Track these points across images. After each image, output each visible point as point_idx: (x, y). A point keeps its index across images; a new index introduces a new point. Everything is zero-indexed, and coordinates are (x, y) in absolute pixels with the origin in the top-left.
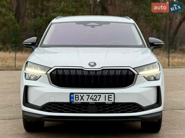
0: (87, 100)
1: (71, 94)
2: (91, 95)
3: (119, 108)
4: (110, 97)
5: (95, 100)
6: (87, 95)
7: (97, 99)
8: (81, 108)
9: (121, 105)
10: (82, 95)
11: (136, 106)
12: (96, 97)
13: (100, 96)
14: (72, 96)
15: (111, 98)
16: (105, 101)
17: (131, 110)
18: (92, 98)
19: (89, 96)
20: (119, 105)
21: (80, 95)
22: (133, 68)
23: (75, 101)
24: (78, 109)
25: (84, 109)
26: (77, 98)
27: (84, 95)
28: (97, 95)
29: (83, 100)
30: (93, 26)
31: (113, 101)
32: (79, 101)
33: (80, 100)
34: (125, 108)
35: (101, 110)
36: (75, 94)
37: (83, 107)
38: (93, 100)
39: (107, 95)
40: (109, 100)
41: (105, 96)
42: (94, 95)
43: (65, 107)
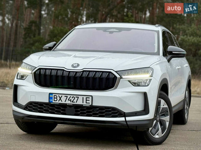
0: (65, 101)
1: (50, 94)
2: (69, 96)
3: (97, 111)
4: (87, 99)
5: (73, 102)
6: (65, 96)
7: (75, 101)
8: (60, 109)
9: (99, 109)
10: (60, 96)
11: (115, 110)
12: (73, 98)
13: (78, 97)
14: (51, 96)
15: (89, 100)
16: (82, 104)
17: (110, 114)
18: (70, 99)
19: (67, 97)
20: (98, 109)
21: (59, 96)
22: (116, 72)
23: (53, 102)
24: (56, 110)
25: (62, 110)
26: (55, 98)
27: (62, 96)
28: (75, 96)
29: (62, 101)
30: (111, 32)
31: (91, 104)
32: (57, 102)
33: (59, 101)
34: (103, 113)
35: (79, 113)
36: (53, 95)
37: (62, 108)
38: (71, 102)
39: (85, 97)
40: (86, 103)
41: (83, 98)
42: (72, 96)
43: (45, 107)
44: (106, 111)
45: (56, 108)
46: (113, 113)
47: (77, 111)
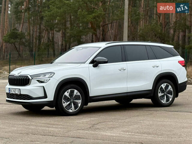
6: (13, 89)
9: (23, 95)
14: (9, 89)
22: (30, 76)
32: (11, 92)
38: (14, 92)
40: (18, 93)
41: (17, 90)
43: (9, 95)
44: (26, 97)
45: (12, 96)
46: (28, 98)
47: (17, 97)
